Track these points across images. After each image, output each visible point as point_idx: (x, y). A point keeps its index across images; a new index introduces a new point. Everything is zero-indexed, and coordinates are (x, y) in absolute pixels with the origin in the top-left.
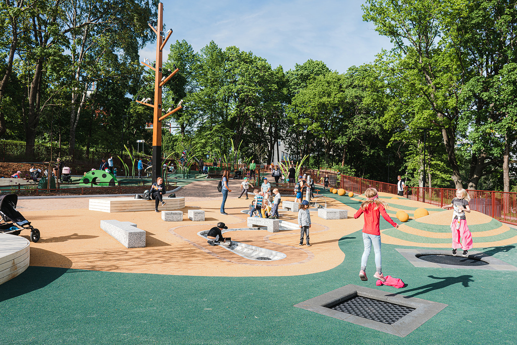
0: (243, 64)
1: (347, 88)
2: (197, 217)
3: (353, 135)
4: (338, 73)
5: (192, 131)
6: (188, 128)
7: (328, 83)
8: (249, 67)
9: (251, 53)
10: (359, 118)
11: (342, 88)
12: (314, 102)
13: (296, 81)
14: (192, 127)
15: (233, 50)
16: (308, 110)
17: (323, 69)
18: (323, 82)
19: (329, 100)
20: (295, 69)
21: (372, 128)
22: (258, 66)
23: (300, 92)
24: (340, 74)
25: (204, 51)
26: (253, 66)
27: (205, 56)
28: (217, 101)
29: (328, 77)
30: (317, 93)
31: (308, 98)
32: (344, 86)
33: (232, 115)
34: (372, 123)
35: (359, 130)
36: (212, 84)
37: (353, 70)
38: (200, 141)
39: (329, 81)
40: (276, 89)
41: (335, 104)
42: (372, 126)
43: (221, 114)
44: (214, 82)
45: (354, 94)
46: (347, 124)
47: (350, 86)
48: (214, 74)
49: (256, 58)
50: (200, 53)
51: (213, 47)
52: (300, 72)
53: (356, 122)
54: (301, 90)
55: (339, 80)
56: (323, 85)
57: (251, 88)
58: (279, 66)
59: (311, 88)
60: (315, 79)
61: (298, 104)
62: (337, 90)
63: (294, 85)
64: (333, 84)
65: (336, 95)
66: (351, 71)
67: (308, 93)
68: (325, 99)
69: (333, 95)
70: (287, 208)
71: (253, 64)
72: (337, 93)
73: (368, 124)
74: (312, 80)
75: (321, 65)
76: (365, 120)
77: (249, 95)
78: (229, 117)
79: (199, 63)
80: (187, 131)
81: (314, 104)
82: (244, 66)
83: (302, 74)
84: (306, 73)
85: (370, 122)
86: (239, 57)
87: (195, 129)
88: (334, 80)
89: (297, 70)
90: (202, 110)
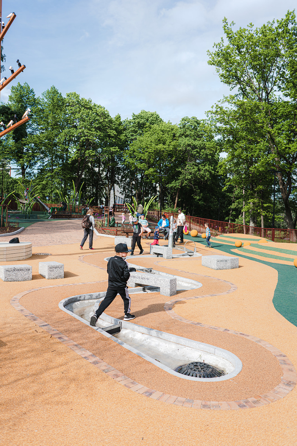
0: (83, 110)
1: (179, 136)
2: (52, 273)
3: (186, 180)
4: (171, 123)
5: (32, 173)
6: (28, 170)
7: (162, 131)
8: (89, 112)
9: (90, 100)
10: (190, 165)
11: (175, 137)
12: (151, 148)
13: (133, 129)
14: (33, 169)
15: (73, 95)
16: (145, 156)
17: (156, 120)
18: (158, 131)
19: (165, 147)
20: (132, 118)
21: (203, 174)
22: (98, 113)
23: (138, 139)
24: (173, 124)
25: (45, 95)
26: (93, 112)
27: (46, 100)
28: (58, 144)
29: (162, 127)
30: (153, 140)
31: (145, 144)
32: (178, 135)
33: (72, 158)
34: (202, 169)
35: (191, 175)
36: (53, 128)
37: (185, 120)
38: (41, 183)
39: (163, 130)
40: (115, 135)
41: (170, 151)
42: (202, 172)
43: (61, 157)
44: (54, 126)
45: (187, 142)
46: (180, 170)
47: (183, 135)
48: (54, 117)
49: (95, 105)
50: (41, 97)
51: (54, 92)
52: (136, 121)
53: (188, 169)
54: (138, 137)
55: (172, 129)
56: (158, 134)
57: (92, 132)
58: (117, 115)
59: (147, 135)
60: (150, 128)
61: (135, 150)
62: (171, 139)
63: (132, 133)
64: (167, 133)
65: (170, 142)
66: (183, 122)
67: (145, 140)
68: (161, 146)
69: (167, 143)
70: (156, 254)
71: (93, 111)
72: (171, 141)
73: (199, 170)
74: (148, 128)
75: (156, 116)
76: (196, 167)
77: (89, 139)
78: (70, 160)
79: (39, 106)
80: (27, 173)
81: (151, 150)
82: (84, 112)
83: (139, 122)
84: (142, 121)
85: (201, 169)
86: (79, 103)
87: (36, 172)
88: (168, 129)
89: (134, 119)
90: (42, 153)
